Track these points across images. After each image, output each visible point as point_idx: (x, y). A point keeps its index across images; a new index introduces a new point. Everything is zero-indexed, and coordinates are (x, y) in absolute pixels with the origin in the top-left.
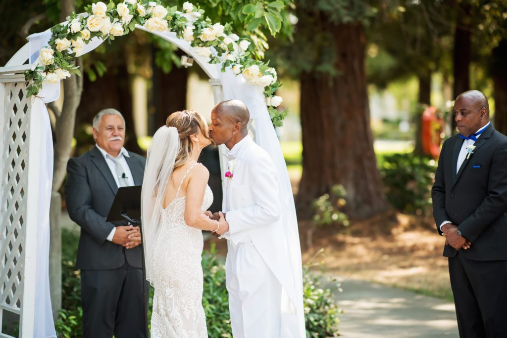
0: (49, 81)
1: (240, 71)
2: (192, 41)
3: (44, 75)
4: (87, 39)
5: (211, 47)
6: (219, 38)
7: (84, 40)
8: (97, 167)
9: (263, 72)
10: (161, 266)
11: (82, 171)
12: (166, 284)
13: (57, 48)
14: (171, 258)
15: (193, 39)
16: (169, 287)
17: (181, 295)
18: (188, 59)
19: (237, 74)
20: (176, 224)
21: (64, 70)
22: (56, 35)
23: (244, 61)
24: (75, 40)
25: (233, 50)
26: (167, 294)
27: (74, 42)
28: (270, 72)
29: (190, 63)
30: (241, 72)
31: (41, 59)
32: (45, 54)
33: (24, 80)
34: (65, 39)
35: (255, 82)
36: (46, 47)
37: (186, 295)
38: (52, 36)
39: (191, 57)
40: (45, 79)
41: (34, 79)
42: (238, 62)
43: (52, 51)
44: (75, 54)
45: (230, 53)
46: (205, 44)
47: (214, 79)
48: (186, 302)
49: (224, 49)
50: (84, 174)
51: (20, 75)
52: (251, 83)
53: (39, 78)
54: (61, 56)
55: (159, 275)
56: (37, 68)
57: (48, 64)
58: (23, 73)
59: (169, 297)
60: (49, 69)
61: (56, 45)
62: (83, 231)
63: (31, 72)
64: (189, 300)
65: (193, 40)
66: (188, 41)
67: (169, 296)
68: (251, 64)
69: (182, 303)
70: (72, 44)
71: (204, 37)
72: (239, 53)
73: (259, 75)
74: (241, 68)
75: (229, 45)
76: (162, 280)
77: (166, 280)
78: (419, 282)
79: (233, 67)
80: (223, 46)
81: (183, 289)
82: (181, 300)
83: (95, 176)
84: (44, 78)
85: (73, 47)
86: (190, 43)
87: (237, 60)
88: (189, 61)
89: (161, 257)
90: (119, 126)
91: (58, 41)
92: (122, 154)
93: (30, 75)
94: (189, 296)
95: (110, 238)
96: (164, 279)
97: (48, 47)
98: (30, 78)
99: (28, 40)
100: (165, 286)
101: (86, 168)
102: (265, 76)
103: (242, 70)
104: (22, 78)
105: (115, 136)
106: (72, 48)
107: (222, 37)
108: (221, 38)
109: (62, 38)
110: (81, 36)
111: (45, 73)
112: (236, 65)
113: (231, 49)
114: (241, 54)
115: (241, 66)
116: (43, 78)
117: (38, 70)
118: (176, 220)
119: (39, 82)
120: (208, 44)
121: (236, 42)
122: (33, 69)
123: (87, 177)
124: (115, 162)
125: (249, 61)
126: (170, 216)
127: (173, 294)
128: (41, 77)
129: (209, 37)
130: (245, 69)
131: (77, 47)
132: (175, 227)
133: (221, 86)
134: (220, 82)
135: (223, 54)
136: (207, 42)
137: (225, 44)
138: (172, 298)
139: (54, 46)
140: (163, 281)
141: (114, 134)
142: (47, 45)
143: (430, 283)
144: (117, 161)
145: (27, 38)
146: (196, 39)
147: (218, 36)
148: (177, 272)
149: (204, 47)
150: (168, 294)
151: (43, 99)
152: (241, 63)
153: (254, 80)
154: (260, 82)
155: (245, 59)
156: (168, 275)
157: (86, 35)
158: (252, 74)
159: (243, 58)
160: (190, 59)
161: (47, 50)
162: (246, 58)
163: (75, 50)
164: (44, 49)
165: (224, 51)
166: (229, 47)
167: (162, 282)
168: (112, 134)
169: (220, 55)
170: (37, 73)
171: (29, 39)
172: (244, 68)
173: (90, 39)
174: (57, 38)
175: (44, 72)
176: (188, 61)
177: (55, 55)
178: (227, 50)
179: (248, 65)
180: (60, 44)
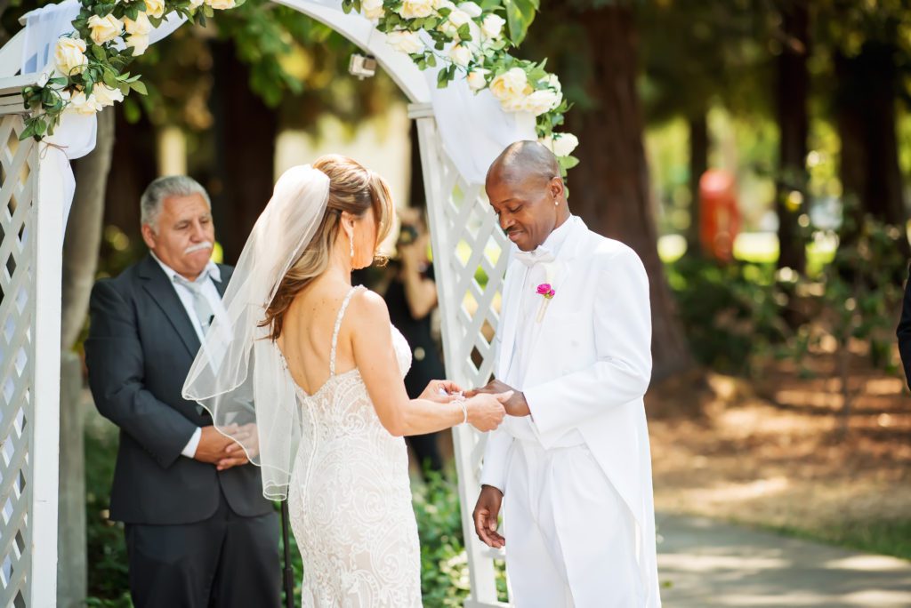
0: (78, 109)
1: (484, 82)
2: (380, 19)
3: (66, 95)
4: (158, 16)
5: (422, 30)
6: (439, 11)
7: (151, 18)
8: (156, 303)
9: (534, 84)
10: (324, 526)
11: (125, 312)
12: (340, 563)
13: (93, 36)
14: (345, 506)
15: (382, 14)
16: (348, 570)
17: (377, 585)
18: (365, 62)
19: (478, 90)
20: (346, 429)
21: (108, 87)
22: (89, 8)
23: (491, 61)
24: (134, 19)
25: (469, 39)
26: (345, 585)
27: (129, 23)
28: (547, 83)
29: (370, 69)
30: (487, 85)
31: (59, 62)
32: (67, 51)
33: (21, 108)
34: (110, 16)
35: (519, 106)
36: (69, 36)
37: (386, 583)
38: (82, 9)
39: (372, 57)
40: (68, 106)
41: (44, 107)
42: (481, 62)
43: (83, 45)
44: (132, 49)
45: (460, 44)
46: (410, 24)
47: (420, 104)
48: (388, 600)
49: (449, 35)
50: (130, 318)
51: (15, 97)
52: (509, 108)
53: (55, 103)
54: (102, 55)
55: (322, 544)
56: (50, 82)
57: (74, 73)
58: (19, 94)
59: (350, 592)
60: (75, 83)
61: (91, 29)
62: (125, 435)
63: (38, 91)
64: (396, 594)
65: (383, 16)
66: (371, 18)
67: (348, 589)
68: (507, 67)
69: (381, 601)
70: (124, 28)
71: (407, 9)
72: (482, 43)
73: (525, 91)
74: (486, 77)
75: (460, 28)
76: (330, 556)
77: (340, 555)
78: (779, 511)
79: (468, 74)
80: (446, 28)
81: (380, 572)
82: (377, 595)
83: (152, 320)
84: (67, 103)
85: (129, 35)
86: (377, 22)
87: (476, 59)
88: (367, 66)
89: (322, 505)
90: (203, 217)
91: (95, 21)
92: (208, 272)
93: (34, 98)
94: (394, 585)
95: (190, 450)
96: (333, 552)
97: (74, 35)
98: (36, 103)
99: (23, 24)
100: (338, 568)
101: (134, 305)
102: (538, 93)
103: (490, 80)
104: (17, 105)
105: (198, 242)
106: (125, 36)
107: (445, 9)
108: (444, 12)
109: (103, 13)
110: (145, 11)
111: (68, 93)
112: (476, 69)
113: (464, 37)
114: (485, 46)
115: (488, 72)
116: (64, 103)
117: (54, 86)
118: (345, 420)
119: (54, 111)
120: (415, 25)
121: (474, 19)
122: (42, 84)
123: (137, 323)
124: (191, 291)
125: (503, 62)
126: (327, 412)
127: (357, 585)
128: (60, 102)
129: (418, 9)
130: (496, 78)
131: (136, 34)
132: (345, 434)
133: (434, 118)
134: (431, 109)
135: (446, 45)
136: (412, 20)
137: (451, 24)
138: (356, 594)
139: (85, 33)
140: (334, 558)
141: (195, 239)
142: (71, 29)
143: (803, 513)
144: (196, 290)
145: (19, 19)
146: (389, 14)
147: (437, 8)
148: (361, 534)
149: (406, 33)
150: (347, 586)
151: (64, 149)
152: (487, 65)
153: (514, 102)
154: (529, 105)
155: (495, 57)
156: (344, 544)
157: (154, 7)
158: (510, 89)
159: (491, 54)
160: (369, 60)
161: (71, 41)
162: (497, 53)
163: (131, 41)
164: (65, 40)
165: (449, 40)
166: (462, 31)
167: (329, 558)
168: (191, 239)
169: (439, 47)
170: (52, 92)
171: (25, 20)
172: (493, 75)
173: (164, 17)
174: (92, 13)
175: (65, 89)
176: (364, 66)
177: (90, 53)
178: (456, 37)
179: (501, 69)
180: (99, 27)
